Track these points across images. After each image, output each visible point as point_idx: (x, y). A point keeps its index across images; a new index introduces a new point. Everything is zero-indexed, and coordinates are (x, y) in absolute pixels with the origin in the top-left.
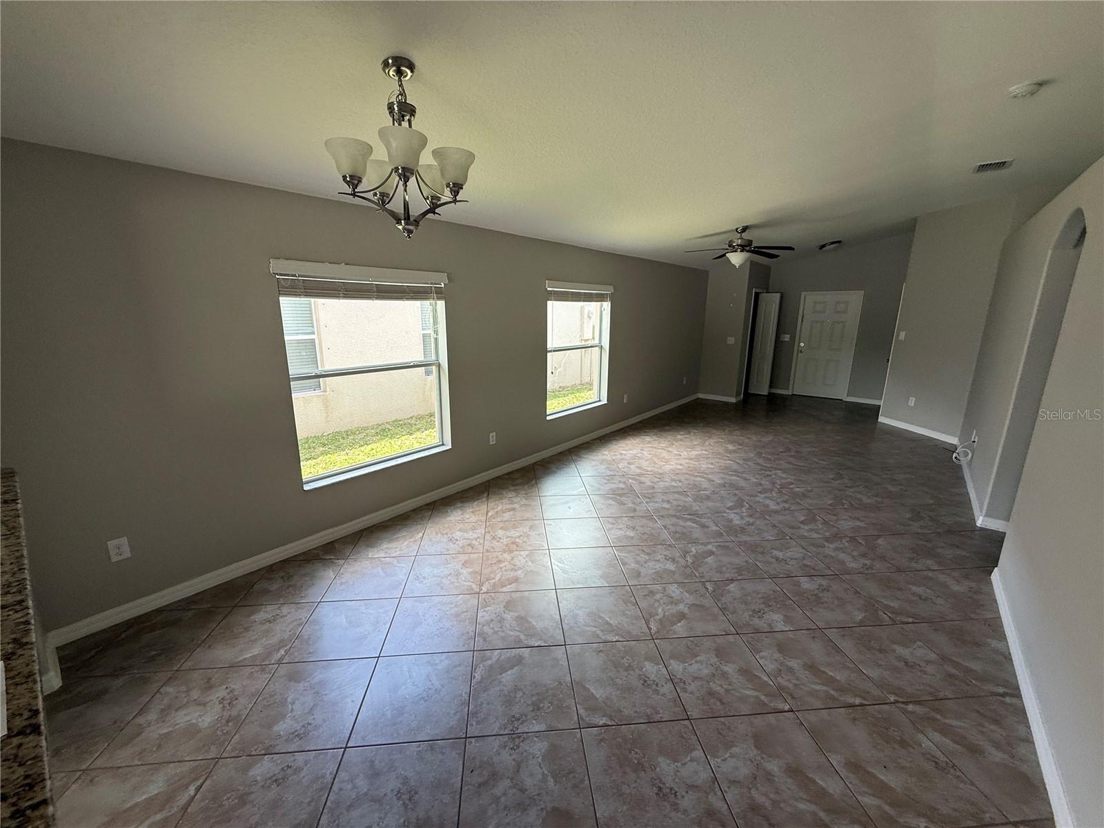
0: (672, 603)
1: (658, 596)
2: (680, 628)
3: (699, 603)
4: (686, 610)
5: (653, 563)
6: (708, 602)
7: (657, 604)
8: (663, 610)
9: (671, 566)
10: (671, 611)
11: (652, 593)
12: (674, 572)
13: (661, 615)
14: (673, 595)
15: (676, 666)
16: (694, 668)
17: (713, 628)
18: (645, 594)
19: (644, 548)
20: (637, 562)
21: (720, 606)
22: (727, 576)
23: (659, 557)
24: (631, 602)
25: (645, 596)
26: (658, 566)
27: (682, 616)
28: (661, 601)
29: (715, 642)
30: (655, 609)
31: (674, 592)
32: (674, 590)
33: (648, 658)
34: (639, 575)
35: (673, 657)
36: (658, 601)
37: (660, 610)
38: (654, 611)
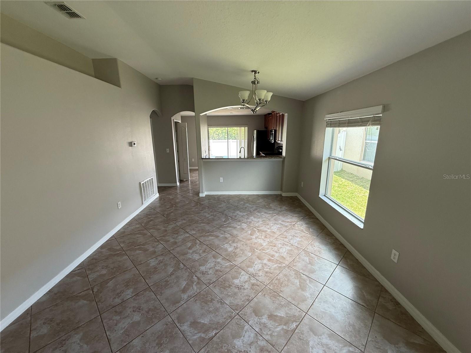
0: (195, 251)
1: (201, 252)
2: (189, 244)
3: (185, 256)
4: (189, 251)
5: (212, 266)
6: (181, 258)
7: (200, 248)
8: (197, 247)
9: (203, 268)
10: (194, 248)
11: (204, 252)
12: (200, 265)
13: (197, 246)
14: (196, 255)
15: (188, 235)
16: (182, 237)
17: (178, 249)
18: (206, 250)
19: (221, 273)
20: (219, 263)
21: (176, 258)
22: (173, 277)
23: (210, 272)
24: (209, 245)
25: (206, 249)
26: (208, 266)
27: (190, 248)
28: (199, 250)
29: (177, 245)
30: (200, 247)
31: (196, 256)
32: (196, 257)
33: (195, 234)
34: (214, 257)
35: (189, 237)
36: (200, 250)
37: (198, 247)
38: (200, 246)
